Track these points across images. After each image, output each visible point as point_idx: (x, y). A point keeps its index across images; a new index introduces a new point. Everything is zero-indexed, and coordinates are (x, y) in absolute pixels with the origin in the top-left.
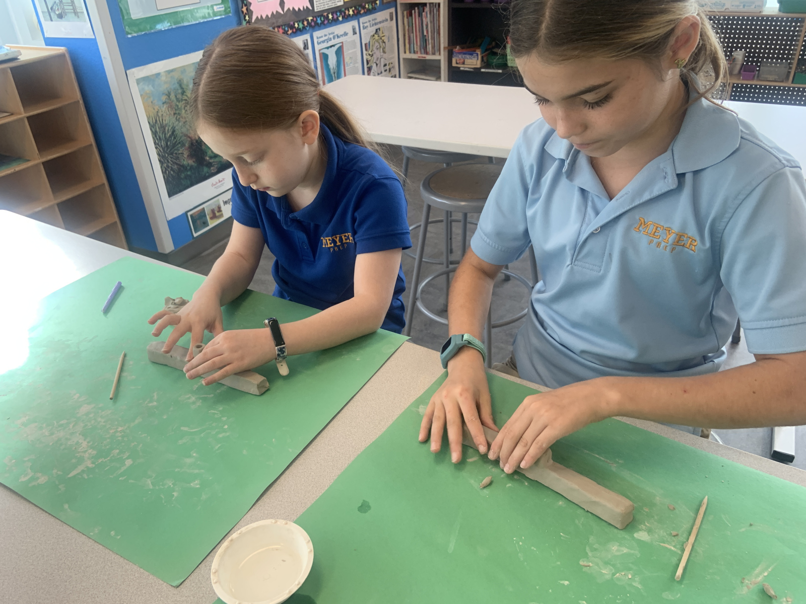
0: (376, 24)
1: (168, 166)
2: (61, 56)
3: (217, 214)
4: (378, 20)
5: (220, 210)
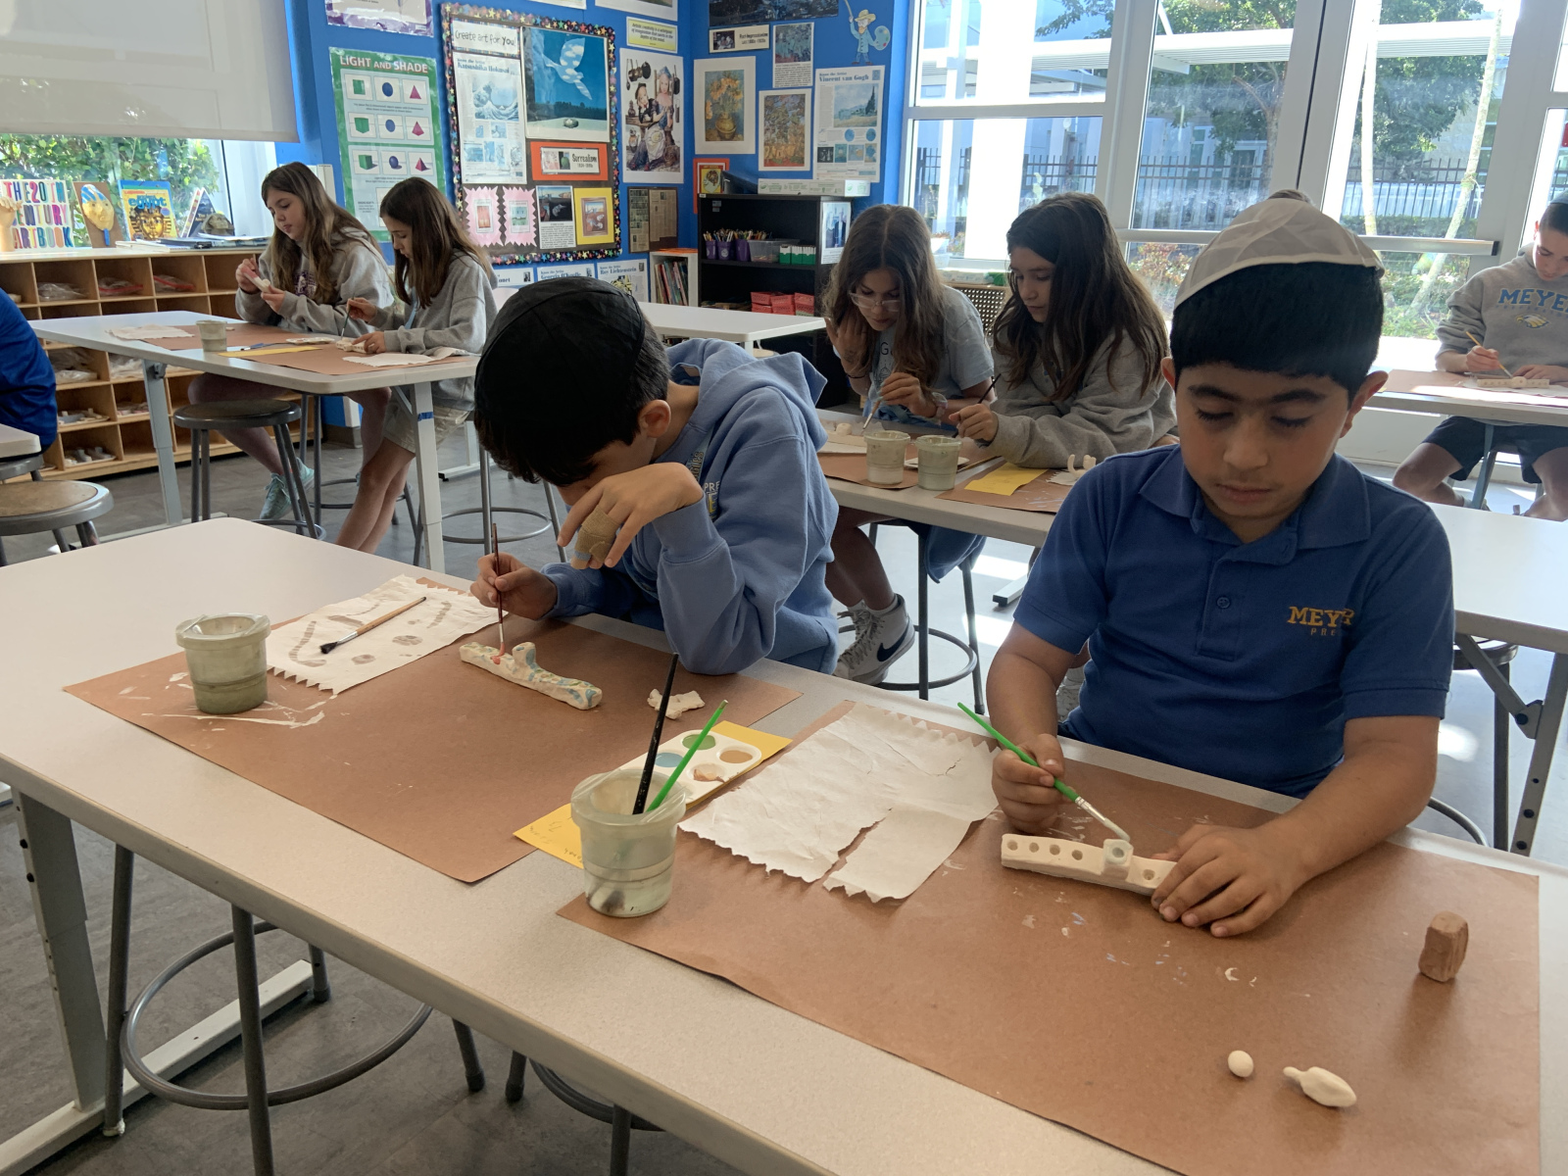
0: (618, 271)
4: (622, 268)
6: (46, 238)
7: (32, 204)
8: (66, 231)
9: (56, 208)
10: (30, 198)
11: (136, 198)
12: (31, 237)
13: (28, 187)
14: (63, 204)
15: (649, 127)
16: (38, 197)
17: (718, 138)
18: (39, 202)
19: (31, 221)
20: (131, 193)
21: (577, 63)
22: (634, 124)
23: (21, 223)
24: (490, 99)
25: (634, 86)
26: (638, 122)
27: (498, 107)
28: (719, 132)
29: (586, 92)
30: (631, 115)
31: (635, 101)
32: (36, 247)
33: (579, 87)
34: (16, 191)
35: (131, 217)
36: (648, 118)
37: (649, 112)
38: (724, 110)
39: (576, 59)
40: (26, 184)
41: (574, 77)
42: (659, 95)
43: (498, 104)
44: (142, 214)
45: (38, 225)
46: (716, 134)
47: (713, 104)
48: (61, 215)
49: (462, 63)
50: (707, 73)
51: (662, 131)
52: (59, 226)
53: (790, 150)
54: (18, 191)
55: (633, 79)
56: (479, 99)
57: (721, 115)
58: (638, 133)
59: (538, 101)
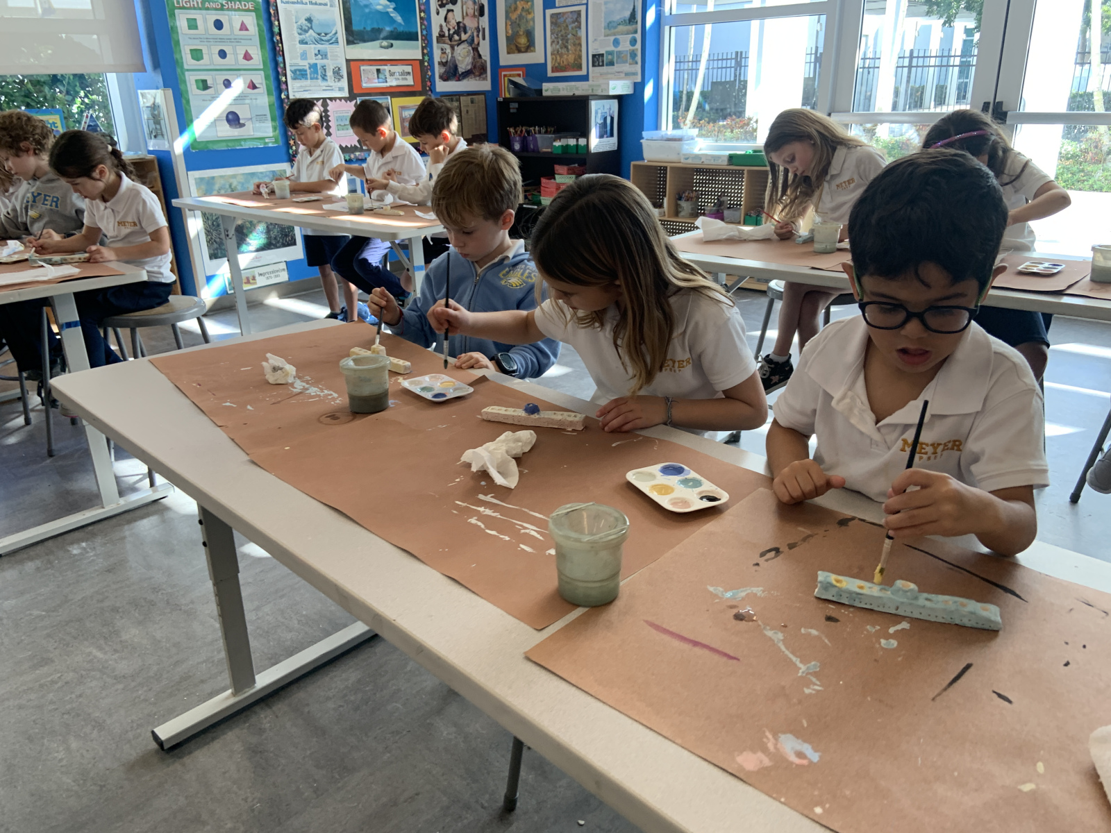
1: (212, 238)
2: (151, 162)
3: (251, 281)
5: (254, 278)
15: (458, 45)
17: (516, 51)
22: (444, 43)
26: (448, 41)
27: (319, 34)
28: (517, 46)
29: (399, 19)
31: (444, 24)
33: (392, 15)
36: (456, 37)
37: (457, 32)
38: (520, 27)
42: (466, 18)
43: (319, 32)
46: (514, 48)
47: (512, 23)
51: (470, 48)
53: (571, 58)
55: (442, 6)
56: (301, 29)
57: (518, 32)
58: (449, 51)
59: (355, 27)
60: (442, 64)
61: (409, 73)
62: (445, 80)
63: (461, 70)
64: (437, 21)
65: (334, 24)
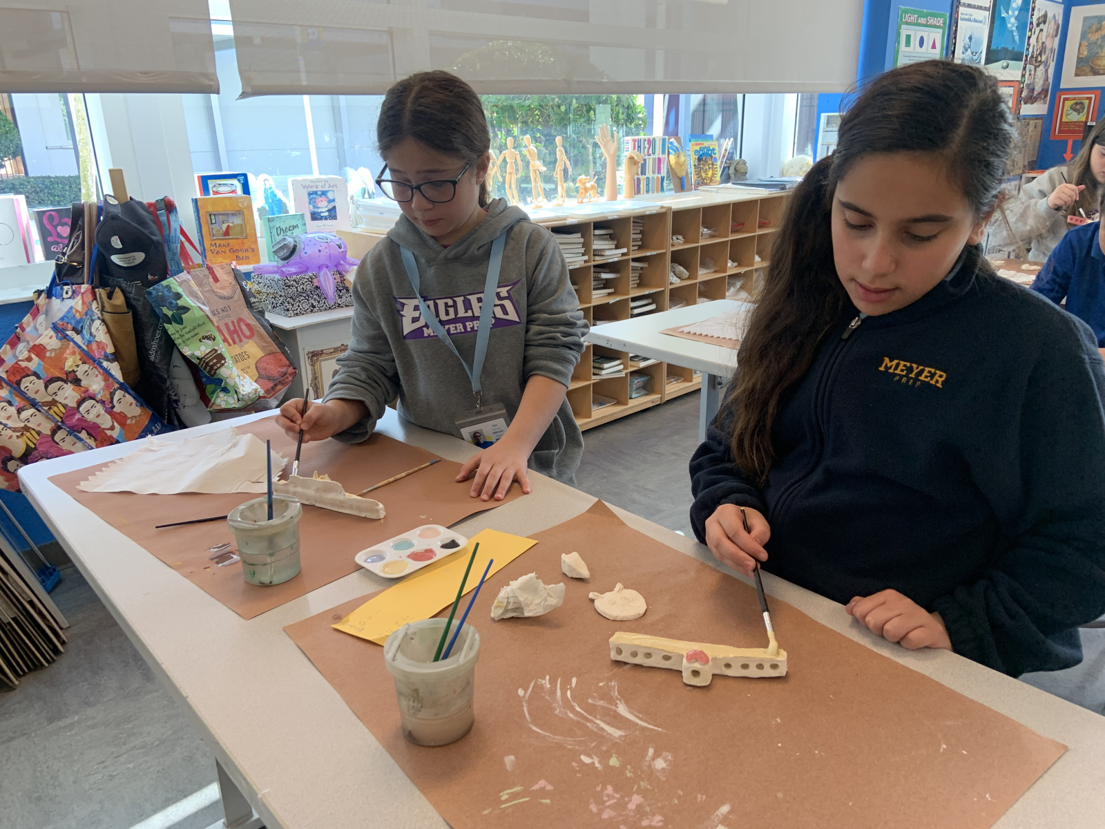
6: (650, 185)
7: (647, 157)
8: (663, 179)
9: (659, 159)
10: (646, 153)
11: (698, 149)
12: (641, 186)
13: (646, 142)
14: (664, 156)
15: (1039, 66)
16: (650, 152)
17: (1092, 73)
18: (650, 155)
19: (643, 173)
20: (697, 145)
21: (1016, 13)
22: (1032, 64)
23: (638, 174)
24: (969, 47)
25: (1038, 30)
26: (1034, 62)
27: (972, 53)
28: (1092, 68)
29: (1017, 38)
30: (1032, 57)
31: (1036, 44)
32: (643, 194)
33: (1014, 34)
34: (638, 147)
35: (695, 165)
36: (1039, 59)
37: (1040, 54)
38: (1102, 49)
39: (1016, 9)
40: (645, 140)
41: (1013, 25)
42: (1049, 38)
43: (973, 51)
44: (701, 163)
45: (647, 175)
46: (1088, 70)
47: (1089, 45)
48: (662, 166)
49: (963, 16)
50: (1085, 19)
51: (1044, 70)
52: (660, 176)
54: (639, 147)
55: (1038, 25)
56: (964, 47)
57: (1097, 53)
58: (1033, 72)
59: (993, 47)
60: (1028, 85)
61: (1011, 95)
62: (1025, 103)
63: (1036, 93)
64: (1033, 41)
65: (982, 43)
